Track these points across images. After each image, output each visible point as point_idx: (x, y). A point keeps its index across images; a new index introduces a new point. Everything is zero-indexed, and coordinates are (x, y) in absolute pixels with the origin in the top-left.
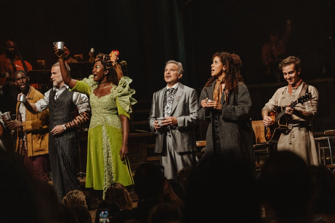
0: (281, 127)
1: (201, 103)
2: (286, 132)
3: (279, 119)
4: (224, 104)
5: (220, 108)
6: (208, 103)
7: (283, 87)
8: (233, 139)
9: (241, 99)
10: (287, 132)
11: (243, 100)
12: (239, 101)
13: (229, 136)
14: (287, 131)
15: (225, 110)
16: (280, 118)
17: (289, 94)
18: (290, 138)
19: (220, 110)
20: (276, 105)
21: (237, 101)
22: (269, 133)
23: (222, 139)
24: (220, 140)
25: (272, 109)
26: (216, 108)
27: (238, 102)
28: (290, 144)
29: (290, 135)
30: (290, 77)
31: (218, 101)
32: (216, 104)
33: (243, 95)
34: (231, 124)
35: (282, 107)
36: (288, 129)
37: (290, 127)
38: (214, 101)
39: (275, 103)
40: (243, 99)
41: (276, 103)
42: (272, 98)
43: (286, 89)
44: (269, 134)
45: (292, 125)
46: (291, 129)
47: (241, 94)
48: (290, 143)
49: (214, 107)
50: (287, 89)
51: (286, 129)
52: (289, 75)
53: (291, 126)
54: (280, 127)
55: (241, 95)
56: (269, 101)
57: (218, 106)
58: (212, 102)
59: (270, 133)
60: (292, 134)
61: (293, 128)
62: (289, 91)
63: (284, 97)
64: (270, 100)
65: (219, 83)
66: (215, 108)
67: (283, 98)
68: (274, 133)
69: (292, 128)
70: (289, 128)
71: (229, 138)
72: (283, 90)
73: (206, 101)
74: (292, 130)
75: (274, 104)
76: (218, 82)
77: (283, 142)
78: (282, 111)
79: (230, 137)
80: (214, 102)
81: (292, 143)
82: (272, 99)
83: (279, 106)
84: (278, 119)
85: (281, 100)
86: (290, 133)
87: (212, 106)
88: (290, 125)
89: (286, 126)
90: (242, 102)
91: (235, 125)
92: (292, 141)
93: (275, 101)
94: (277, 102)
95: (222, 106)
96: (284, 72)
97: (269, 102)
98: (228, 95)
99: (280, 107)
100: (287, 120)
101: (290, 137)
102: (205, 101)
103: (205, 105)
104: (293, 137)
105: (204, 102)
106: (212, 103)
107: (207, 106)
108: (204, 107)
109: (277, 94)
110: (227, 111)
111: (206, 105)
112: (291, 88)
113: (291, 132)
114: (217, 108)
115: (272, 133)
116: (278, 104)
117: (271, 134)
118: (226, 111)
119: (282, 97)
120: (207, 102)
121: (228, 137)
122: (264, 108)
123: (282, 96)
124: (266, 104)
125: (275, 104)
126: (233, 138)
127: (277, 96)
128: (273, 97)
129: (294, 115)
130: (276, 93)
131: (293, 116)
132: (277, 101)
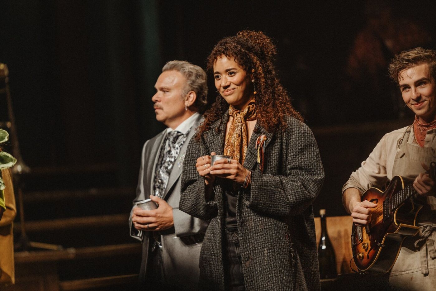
0: (402, 229)
1: (197, 164)
2: (415, 244)
3: (395, 209)
4: (254, 168)
5: (245, 180)
6: (214, 163)
7: (397, 129)
8: (276, 261)
9: (297, 162)
10: (418, 244)
11: (303, 164)
12: (291, 166)
13: (266, 254)
14: (417, 242)
15: (259, 183)
16: (398, 206)
17: (418, 146)
18: (425, 259)
19: (246, 183)
20: (382, 175)
21: (286, 166)
22: (368, 248)
23: (248, 263)
24: (241, 264)
25: (370, 186)
26: (235, 179)
27: (289, 167)
28: (426, 275)
29: (426, 252)
30: (419, 95)
31: (240, 161)
32: (235, 168)
33: (302, 151)
34: (271, 222)
35: (403, 178)
36: (418, 237)
37: (424, 230)
38: (233, 161)
39: (377, 171)
40: (303, 162)
41: (382, 170)
42: (368, 156)
43: (407, 134)
44: (366, 250)
45: (429, 224)
46: (427, 237)
47: (297, 148)
48: (424, 272)
49: (230, 174)
50: (412, 133)
51: (416, 234)
52: (415, 91)
53: (428, 228)
54: (400, 230)
55: (297, 150)
56: (360, 166)
57: (240, 173)
58: (225, 163)
59: (370, 247)
60: (429, 249)
61: (433, 233)
62: (417, 137)
63: (404, 154)
64: (364, 164)
65: (242, 117)
66: (232, 177)
67: (401, 155)
68: (381, 245)
69: (430, 235)
70: (423, 234)
71: (266, 258)
72: (401, 136)
73: (211, 160)
74: (430, 238)
75: (375, 171)
76: (238, 114)
77: (405, 271)
78: (403, 188)
79: (267, 256)
80: (230, 163)
81: (430, 273)
82: (368, 159)
83: (390, 177)
84: (394, 211)
85: (395, 161)
86: (424, 248)
87: (227, 171)
88: (425, 225)
89: (414, 226)
90: (300, 168)
91: (282, 225)
92: (429, 267)
93: (378, 166)
94: (385, 168)
95: (252, 173)
96: (401, 83)
97: (360, 168)
98: (266, 148)
99: (396, 178)
100: (416, 210)
101: (424, 257)
102: (207, 160)
103: (206, 168)
104: (433, 257)
105: (205, 162)
106: (226, 166)
107: (212, 172)
108: (203, 174)
109: (384, 145)
110: (263, 187)
111: (209, 169)
112: (422, 129)
113: (428, 243)
114: (239, 179)
115: (374, 246)
116: (386, 173)
117: (372, 250)
118: (262, 185)
119: (398, 154)
120: (213, 161)
121: (264, 256)
122: (349, 184)
123: (399, 150)
124: (354, 174)
125: (379, 173)
126: (275, 259)
127: (383, 153)
128: (371, 155)
129: (433, 197)
130: (379, 145)
131: (432, 200)
132: (383, 164)
